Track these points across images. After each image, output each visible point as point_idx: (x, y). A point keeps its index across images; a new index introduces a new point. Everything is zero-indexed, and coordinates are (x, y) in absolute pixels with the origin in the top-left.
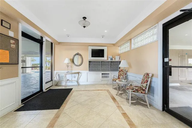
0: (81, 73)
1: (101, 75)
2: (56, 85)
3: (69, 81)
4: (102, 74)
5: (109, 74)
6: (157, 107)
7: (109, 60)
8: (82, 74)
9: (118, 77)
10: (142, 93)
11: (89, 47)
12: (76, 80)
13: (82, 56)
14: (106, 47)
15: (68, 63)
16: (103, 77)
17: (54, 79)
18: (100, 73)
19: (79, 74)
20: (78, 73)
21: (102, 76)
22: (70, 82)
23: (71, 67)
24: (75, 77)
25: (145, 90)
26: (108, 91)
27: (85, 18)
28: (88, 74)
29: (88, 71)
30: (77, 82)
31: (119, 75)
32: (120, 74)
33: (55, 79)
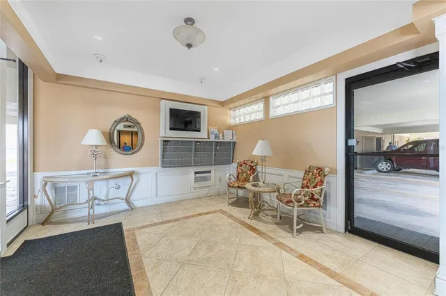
0: (138, 174)
1: (193, 175)
2: (45, 222)
3: (97, 202)
4: (196, 173)
5: (210, 172)
6: (334, 228)
7: (212, 139)
8: (142, 177)
9: (238, 177)
10: (314, 206)
11: (163, 101)
12: (124, 197)
13: (142, 125)
14: (206, 107)
15: (96, 146)
16: (196, 180)
17: (33, 201)
18: (192, 170)
19: (132, 177)
20: (131, 174)
21: (195, 178)
22: (102, 203)
23: (106, 157)
24: (119, 188)
25: (318, 199)
26: (223, 212)
27: (189, 21)
28: (158, 175)
29: (159, 168)
30: (128, 201)
31: (238, 174)
32: (242, 170)
33: (38, 201)
